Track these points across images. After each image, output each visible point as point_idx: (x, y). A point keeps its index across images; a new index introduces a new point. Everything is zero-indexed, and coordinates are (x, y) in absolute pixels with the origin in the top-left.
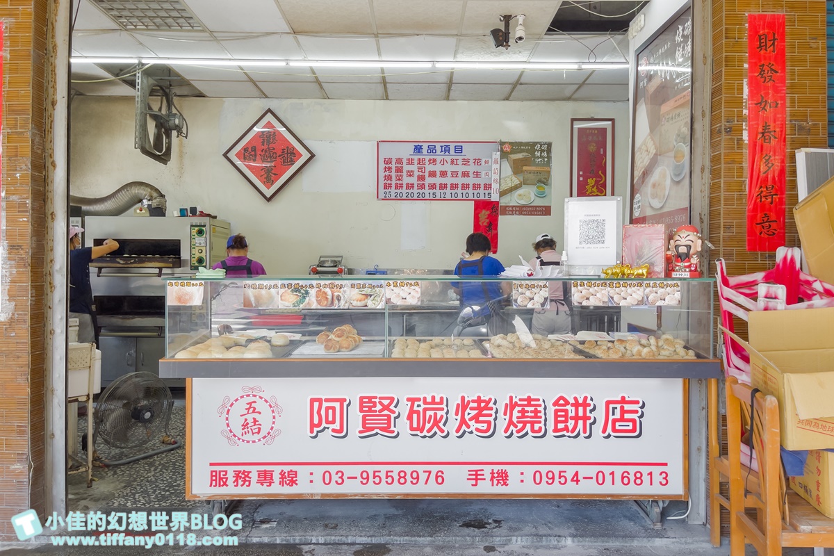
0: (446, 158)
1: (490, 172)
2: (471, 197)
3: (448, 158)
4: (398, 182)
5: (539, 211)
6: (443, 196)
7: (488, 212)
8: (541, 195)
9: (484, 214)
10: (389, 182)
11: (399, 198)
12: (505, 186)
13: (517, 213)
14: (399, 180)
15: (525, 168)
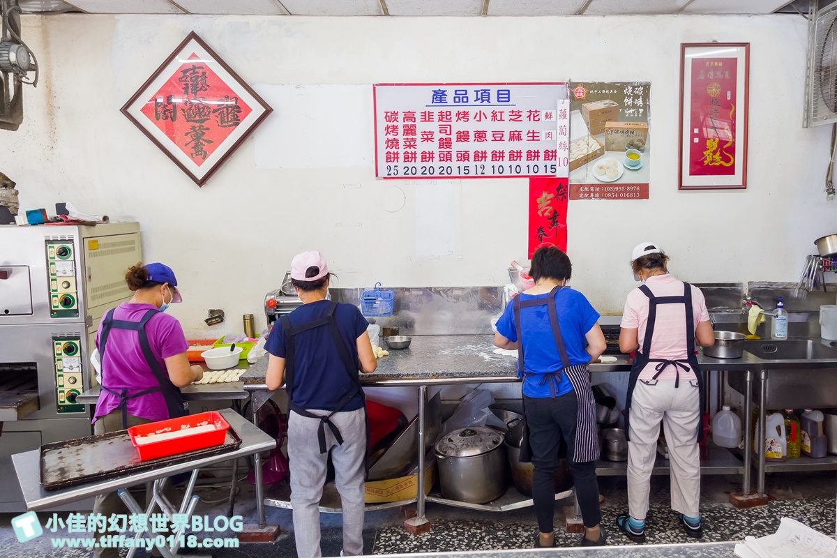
0: (484, 109)
1: (554, 132)
2: (524, 172)
3: (488, 111)
4: (408, 150)
5: (630, 192)
6: (480, 171)
7: (551, 196)
8: (634, 167)
9: (545, 198)
10: (394, 150)
11: (411, 175)
12: (578, 154)
13: (597, 195)
14: (410, 146)
15: (608, 124)
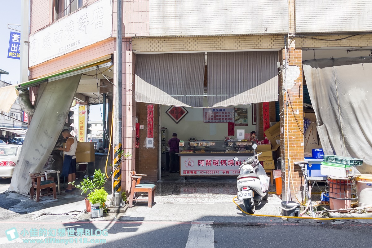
1: (232, 115)
2: (227, 122)
3: (221, 112)
5: (245, 125)
6: (220, 121)
8: (245, 121)
9: (231, 126)
12: (236, 119)
13: (239, 125)
15: (241, 114)
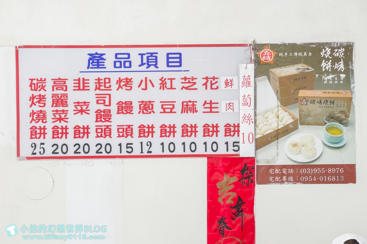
0: (150, 76)
1: (236, 103)
2: (200, 150)
3: (155, 77)
4: (58, 124)
5: (332, 175)
6: (146, 149)
7: (234, 179)
8: (336, 145)
9: (227, 182)
10: (40, 124)
11: (61, 154)
12: (265, 129)
13: (291, 178)
14: (60, 119)
15: (302, 93)
